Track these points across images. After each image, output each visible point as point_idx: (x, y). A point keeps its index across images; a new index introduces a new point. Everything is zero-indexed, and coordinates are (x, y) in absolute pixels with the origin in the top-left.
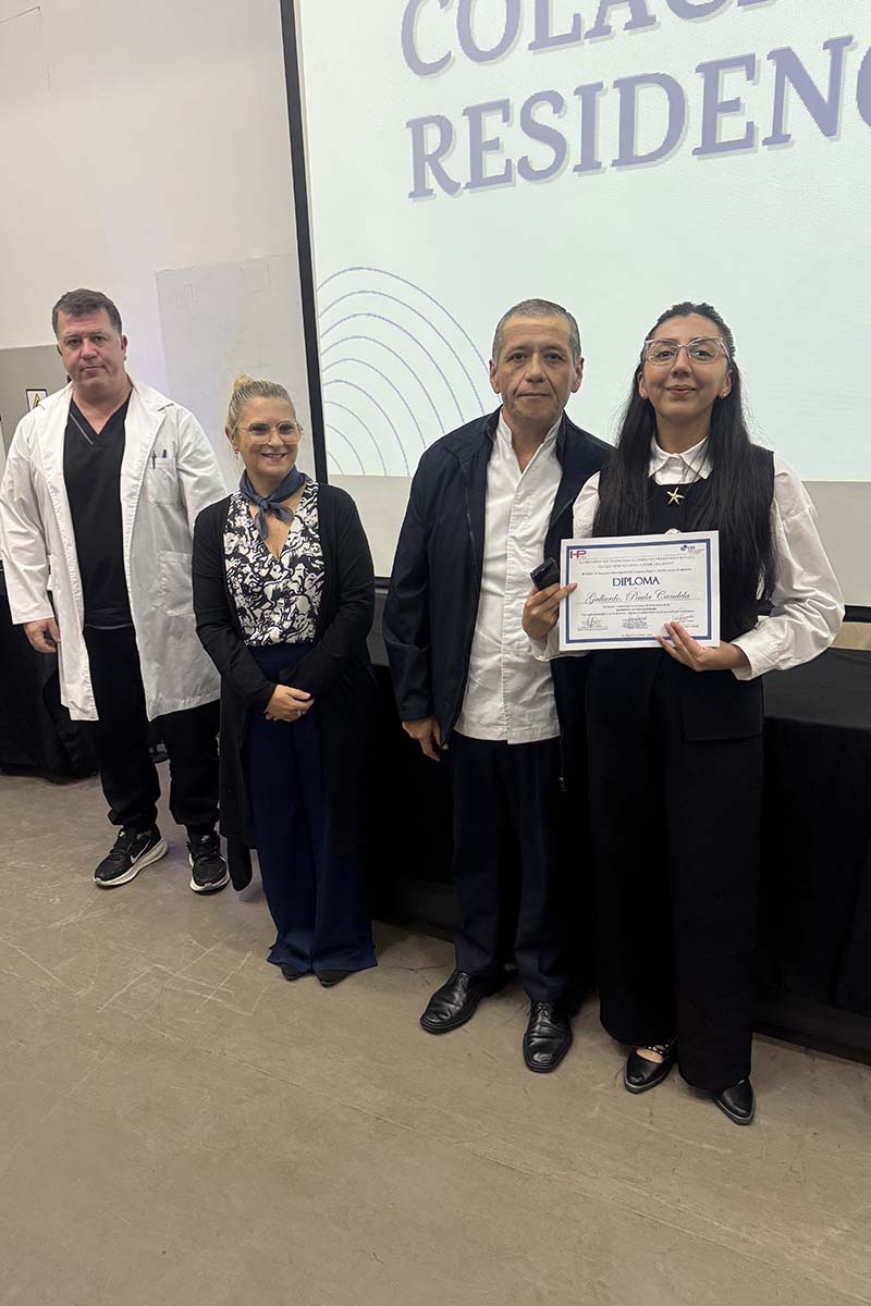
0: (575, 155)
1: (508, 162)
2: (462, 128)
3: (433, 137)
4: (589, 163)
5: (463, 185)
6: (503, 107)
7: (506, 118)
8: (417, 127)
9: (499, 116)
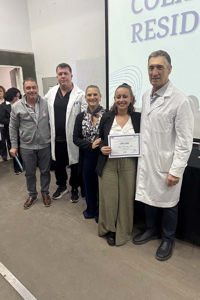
0: (171, 32)
1: (155, 33)
2: (144, 26)
3: (137, 28)
4: (174, 33)
5: (144, 39)
6: (154, 21)
7: (155, 23)
8: (134, 26)
9: (153, 23)
